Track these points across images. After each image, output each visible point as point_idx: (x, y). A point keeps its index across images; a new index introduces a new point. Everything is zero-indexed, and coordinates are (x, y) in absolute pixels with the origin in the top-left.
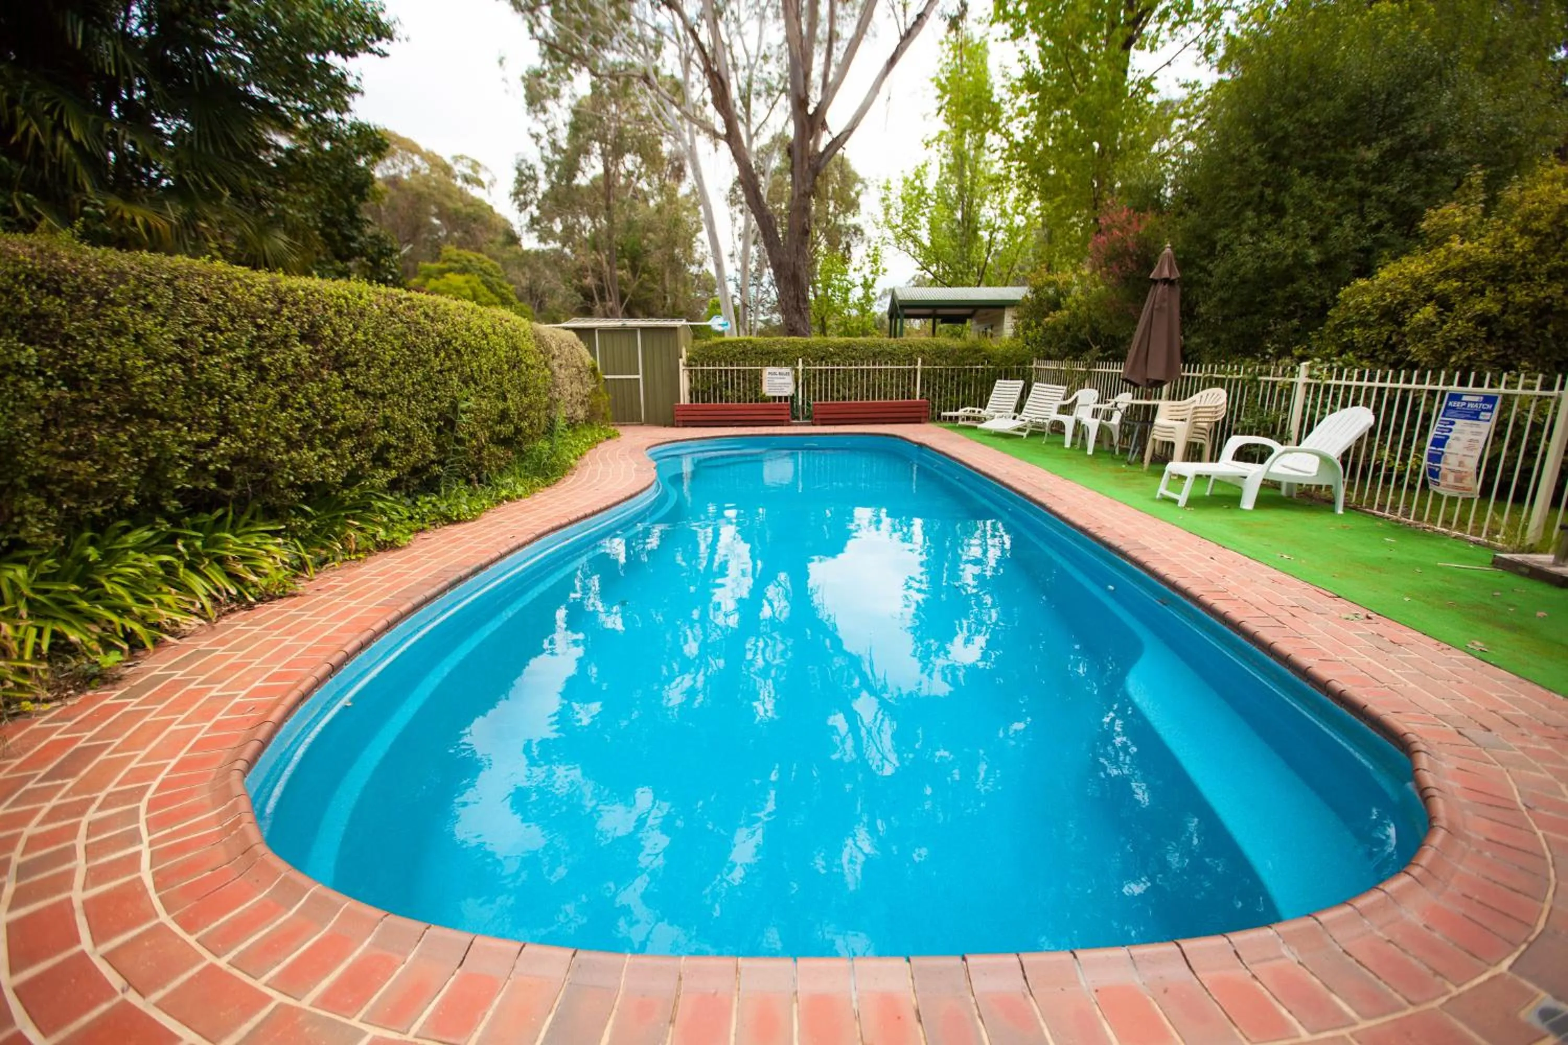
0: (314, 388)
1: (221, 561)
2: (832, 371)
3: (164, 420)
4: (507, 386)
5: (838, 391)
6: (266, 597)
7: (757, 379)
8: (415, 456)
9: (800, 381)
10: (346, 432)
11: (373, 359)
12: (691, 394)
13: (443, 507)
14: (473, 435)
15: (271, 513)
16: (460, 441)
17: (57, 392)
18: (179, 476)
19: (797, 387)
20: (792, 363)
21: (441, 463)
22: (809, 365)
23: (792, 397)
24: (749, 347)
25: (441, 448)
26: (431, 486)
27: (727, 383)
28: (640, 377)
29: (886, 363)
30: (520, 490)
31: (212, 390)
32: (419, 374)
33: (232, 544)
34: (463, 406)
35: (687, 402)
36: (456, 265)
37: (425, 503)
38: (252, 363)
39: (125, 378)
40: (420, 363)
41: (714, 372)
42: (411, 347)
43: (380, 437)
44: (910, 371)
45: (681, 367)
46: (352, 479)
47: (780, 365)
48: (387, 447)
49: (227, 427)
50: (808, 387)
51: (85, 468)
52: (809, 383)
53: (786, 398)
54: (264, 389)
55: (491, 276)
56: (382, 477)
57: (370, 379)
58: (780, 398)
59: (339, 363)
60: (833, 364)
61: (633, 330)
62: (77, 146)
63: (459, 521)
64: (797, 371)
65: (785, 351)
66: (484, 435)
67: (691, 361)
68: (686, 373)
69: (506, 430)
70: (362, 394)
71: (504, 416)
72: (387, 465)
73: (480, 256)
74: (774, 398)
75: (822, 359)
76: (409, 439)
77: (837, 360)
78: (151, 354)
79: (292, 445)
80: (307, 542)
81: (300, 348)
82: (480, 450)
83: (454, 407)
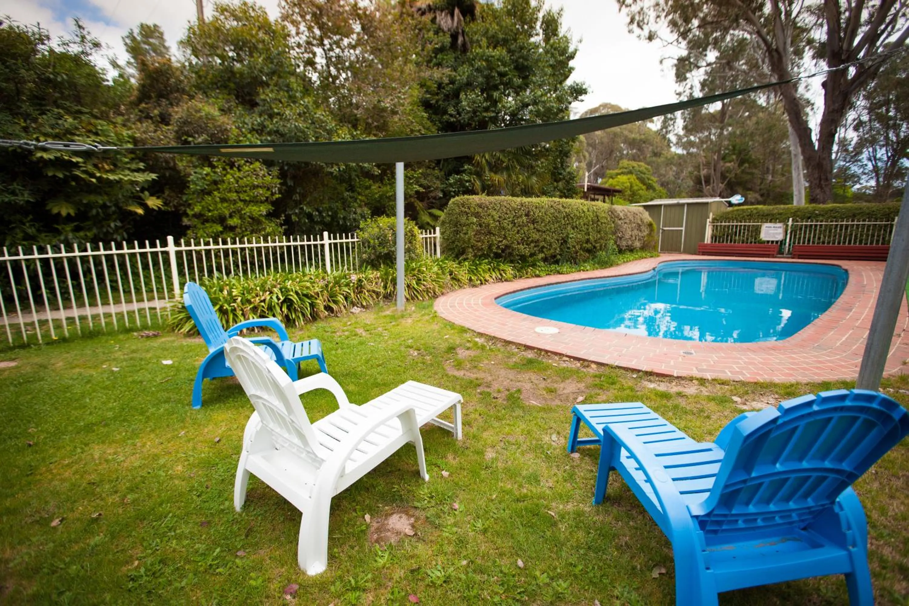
0: (526, 229)
1: (499, 270)
2: (816, 226)
3: (494, 235)
4: (590, 230)
5: (819, 238)
6: (506, 280)
7: (757, 230)
8: (552, 251)
9: (789, 232)
10: (532, 242)
11: (543, 220)
12: (712, 238)
13: (558, 269)
14: (574, 247)
15: (512, 262)
16: (568, 248)
17: (479, 228)
18: (494, 249)
19: (786, 234)
20: (784, 221)
21: (560, 255)
22: (797, 221)
23: (781, 242)
24: (755, 211)
25: (561, 250)
26: (557, 262)
27: (736, 232)
28: (683, 229)
29: (864, 221)
30: (588, 268)
31: (504, 228)
32: (556, 225)
33: (502, 267)
34: (571, 236)
35: (709, 242)
36: (624, 170)
37: (553, 267)
38: (513, 222)
39: (489, 225)
40: (557, 222)
41: (729, 226)
42: (556, 217)
43: (542, 244)
44: (886, 226)
45: (708, 224)
46: (532, 255)
47: (775, 222)
48: (543, 247)
49: (505, 238)
50: (795, 235)
51: (479, 244)
52: (796, 232)
53: (777, 242)
54: (514, 228)
55: (644, 174)
56: (541, 256)
57: (542, 227)
58: (773, 242)
59: (533, 222)
60: (817, 221)
61: (683, 205)
62: (487, 160)
63: (562, 274)
64: (787, 226)
65: (781, 214)
66: (578, 247)
67: (714, 220)
68: (711, 227)
69: (589, 246)
70: (538, 231)
71: (588, 241)
72: (543, 252)
73: (640, 163)
74: (768, 242)
75: (809, 218)
76: (551, 245)
77: (821, 218)
78: (494, 220)
79: (519, 244)
80: (518, 271)
81: (524, 218)
82: (576, 252)
83: (567, 236)
